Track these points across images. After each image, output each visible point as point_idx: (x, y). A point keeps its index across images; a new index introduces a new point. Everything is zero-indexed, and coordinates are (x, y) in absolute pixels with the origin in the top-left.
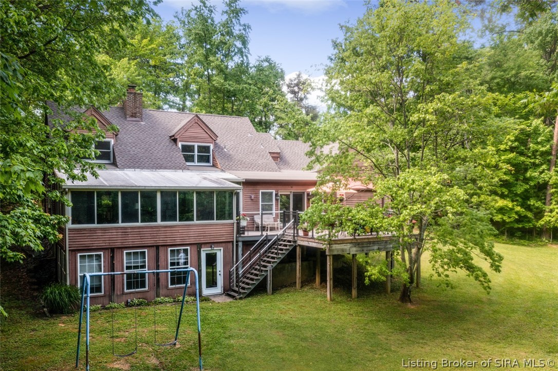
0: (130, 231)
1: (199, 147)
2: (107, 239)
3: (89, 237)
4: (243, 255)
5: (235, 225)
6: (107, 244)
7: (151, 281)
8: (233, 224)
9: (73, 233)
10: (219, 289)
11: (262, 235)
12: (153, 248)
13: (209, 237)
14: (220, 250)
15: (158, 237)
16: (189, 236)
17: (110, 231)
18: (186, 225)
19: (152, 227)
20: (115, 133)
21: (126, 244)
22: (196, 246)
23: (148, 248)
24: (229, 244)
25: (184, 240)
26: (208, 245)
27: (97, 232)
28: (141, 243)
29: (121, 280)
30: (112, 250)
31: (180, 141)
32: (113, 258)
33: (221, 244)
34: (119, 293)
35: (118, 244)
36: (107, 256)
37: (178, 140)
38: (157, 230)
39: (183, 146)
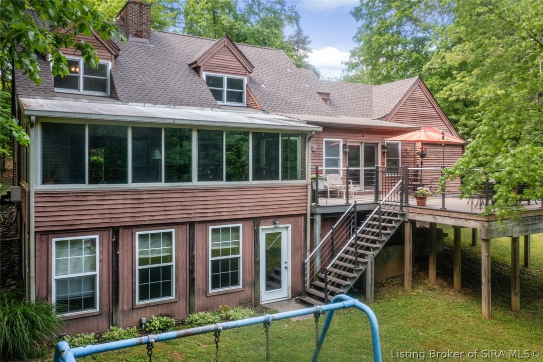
0: (146, 196)
1: (228, 80)
2: (106, 211)
3: (73, 208)
4: (322, 236)
5: (309, 187)
6: (106, 221)
7: (181, 283)
8: (307, 186)
9: (44, 200)
10: (284, 292)
11: (348, 205)
12: (184, 227)
13: (271, 207)
14: (287, 228)
15: (193, 207)
16: (241, 205)
17: (113, 197)
18: (237, 188)
19: (183, 191)
20: (114, 53)
21: (140, 220)
22: (251, 223)
23: (176, 227)
24: (300, 218)
25: (234, 213)
26: (269, 220)
27: (89, 198)
28: (165, 217)
29: (130, 283)
30: (116, 231)
31: (204, 70)
32: (116, 245)
33: (288, 219)
34: (126, 308)
35: (126, 221)
36: (106, 241)
37: (202, 69)
38: (192, 195)
39: (208, 78)
